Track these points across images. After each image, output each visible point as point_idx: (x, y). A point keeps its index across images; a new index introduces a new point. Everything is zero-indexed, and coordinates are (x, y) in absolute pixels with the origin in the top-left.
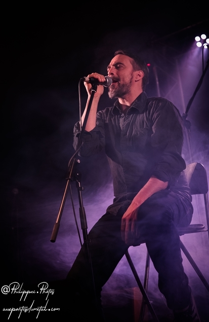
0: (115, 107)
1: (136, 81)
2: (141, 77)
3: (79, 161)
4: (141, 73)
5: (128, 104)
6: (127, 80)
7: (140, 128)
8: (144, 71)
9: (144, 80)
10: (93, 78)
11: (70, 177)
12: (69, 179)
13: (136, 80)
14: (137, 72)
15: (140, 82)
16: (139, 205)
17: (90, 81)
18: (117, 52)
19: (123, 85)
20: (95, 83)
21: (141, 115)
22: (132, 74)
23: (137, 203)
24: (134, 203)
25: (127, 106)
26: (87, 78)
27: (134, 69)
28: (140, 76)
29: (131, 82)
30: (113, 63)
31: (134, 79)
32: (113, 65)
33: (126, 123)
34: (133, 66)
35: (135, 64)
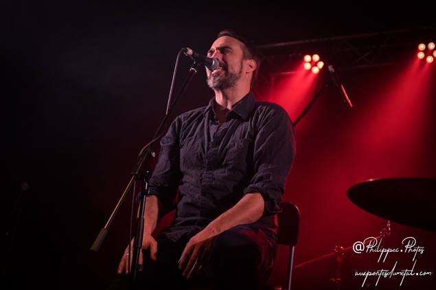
0: (210, 108)
1: (246, 73)
2: (253, 70)
3: (154, 154)
4: (253, 63)
6: (236, 69)
7: (240, 138)
8: (256, 62)
9: (254, 72)
13: (247, 71)
14: (248, 62)
16: (216, 233)
17: (192, 55)
18: (221, 33)
21: (245, 124)
22: (242, 63)
23: (215, 231)
24: (211, 229)
27: (244, 57)
28: (252, 67)
29: (240, 72)
30: (218, 45)
31: (245, 70)
32: (217, 49)
33: (222, 128)
34: (244, 53)
35: (246, 51)
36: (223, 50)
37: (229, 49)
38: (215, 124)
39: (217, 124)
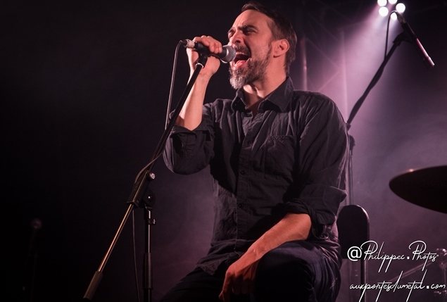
0: (238, 98)
1: (274, 57)
2: (285, 51)
3: (153, 176)
4: (285, 44)
5: (260, 94)
6: (263, 54)
7: (279, 134)
8: (289, 41)
9: (287, 53)
10: (201, 43)
11: (133, 201)
12: (132, 203)
13: (276, 55)
14: (279, 42)
15: (283, 59)
17: (195, 47)
18: (246, 6)
19: (256, 63)
20: (204, 52)
21: (282, 116)
22: (270, 45)
24: (252, 251)
25: (259, 97)
26: (191, 43)
27: (275, 37)
28: (283, 49)
29: (267, 58)
30: (240, 24)
31: (273, 53)
32: (239, 28)
33: (255, 122)
34: (273, 32)
35: (276, 29)
36: (246, 30)
37: (253, 29)
38: (247, 116)
39: (250, 116)
